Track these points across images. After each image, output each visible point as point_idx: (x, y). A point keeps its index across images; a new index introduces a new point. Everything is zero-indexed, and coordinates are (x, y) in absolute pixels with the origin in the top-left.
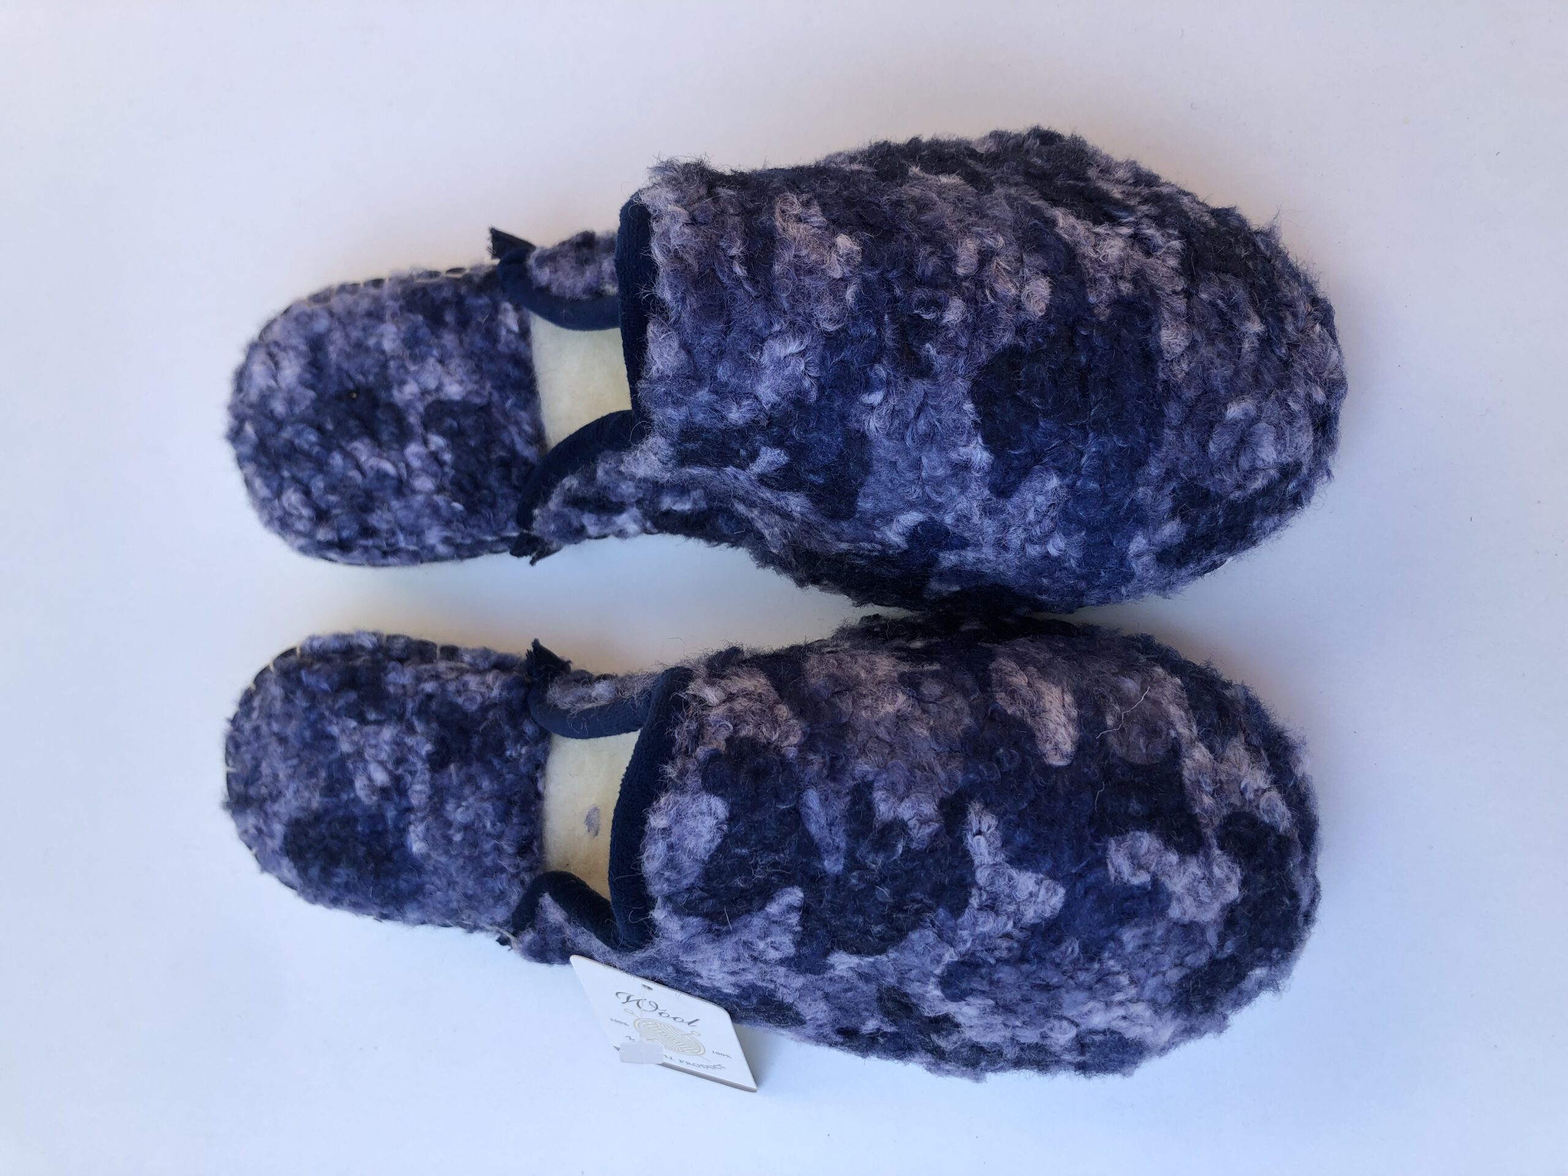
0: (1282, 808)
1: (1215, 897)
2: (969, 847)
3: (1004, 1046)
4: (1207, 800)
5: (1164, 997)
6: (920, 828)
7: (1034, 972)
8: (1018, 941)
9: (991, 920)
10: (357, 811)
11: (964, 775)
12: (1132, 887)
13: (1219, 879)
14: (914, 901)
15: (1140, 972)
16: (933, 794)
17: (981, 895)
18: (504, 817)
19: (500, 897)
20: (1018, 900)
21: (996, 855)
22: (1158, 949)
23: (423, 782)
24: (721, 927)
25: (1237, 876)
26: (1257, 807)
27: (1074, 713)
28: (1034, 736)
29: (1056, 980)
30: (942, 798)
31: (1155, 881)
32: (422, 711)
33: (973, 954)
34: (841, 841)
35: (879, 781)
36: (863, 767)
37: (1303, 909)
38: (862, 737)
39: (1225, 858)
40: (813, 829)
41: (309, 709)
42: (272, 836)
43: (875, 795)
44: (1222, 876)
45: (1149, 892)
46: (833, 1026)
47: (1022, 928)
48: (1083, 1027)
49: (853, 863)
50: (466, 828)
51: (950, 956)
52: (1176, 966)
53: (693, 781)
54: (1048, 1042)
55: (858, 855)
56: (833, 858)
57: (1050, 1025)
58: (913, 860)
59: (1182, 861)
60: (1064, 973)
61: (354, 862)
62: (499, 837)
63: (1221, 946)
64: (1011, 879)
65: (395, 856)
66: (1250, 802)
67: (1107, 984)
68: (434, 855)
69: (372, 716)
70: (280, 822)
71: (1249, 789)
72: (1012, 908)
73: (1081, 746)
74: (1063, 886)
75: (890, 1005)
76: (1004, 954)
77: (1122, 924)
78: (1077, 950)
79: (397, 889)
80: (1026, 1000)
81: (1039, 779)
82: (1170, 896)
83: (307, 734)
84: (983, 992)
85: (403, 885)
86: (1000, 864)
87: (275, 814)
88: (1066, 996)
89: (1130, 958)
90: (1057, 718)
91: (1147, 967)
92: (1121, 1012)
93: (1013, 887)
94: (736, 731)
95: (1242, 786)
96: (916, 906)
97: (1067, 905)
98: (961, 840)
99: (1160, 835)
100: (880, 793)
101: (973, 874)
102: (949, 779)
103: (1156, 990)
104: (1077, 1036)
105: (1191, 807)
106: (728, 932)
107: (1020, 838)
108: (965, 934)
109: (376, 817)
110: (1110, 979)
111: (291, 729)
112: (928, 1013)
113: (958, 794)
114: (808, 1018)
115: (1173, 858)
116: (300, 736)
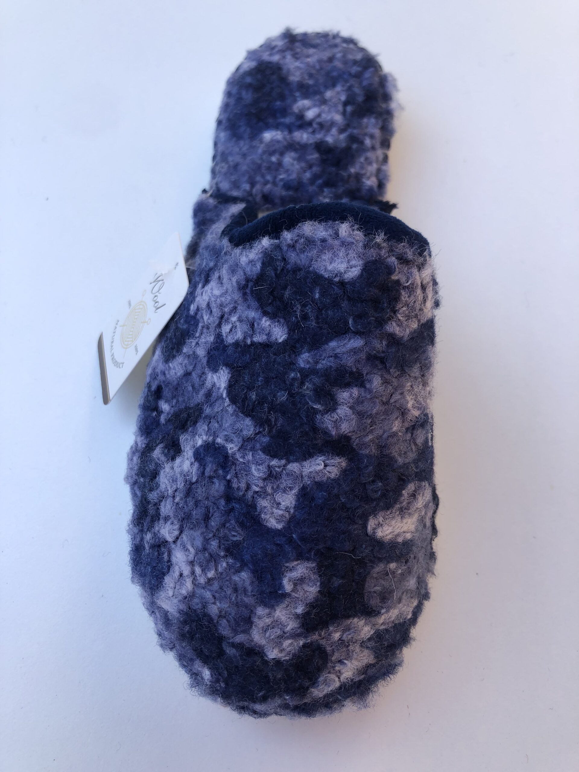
0: (327, 690)
1: (269, 640)
2: (316, 457)
3: (158, 491)
4: (337, 636)
5: (196, 603)
6: (332, 421)
7: (218, 508)
8: (244, 495)
9: (261, 474)
10: (289, 101)
11: (366, 455)
12: (281, 579)
13: (282, 644)
14: (276, 420)
15: (216, 586)
16: (354, 432)
17: (279, 467)
18: (287, 186)
19: (236, 185)
20: (275, 494)
21: (309, 477)
22: (234, 599)
23: (308, 139)
24: (249, 288)
25: (283, 657)
26: (329, 673)
27: (400, 540)
28: (388, 509)
29: (213, 524)
30: (351, 439)
31: (285, 595)
32: (353, 139)
33: (234, 464)
34: (324, 363)
35: (365, 392)
36: (376, 382)
37: (252, 705)
38: (395, 383)
39: (297, 648)
40: (333, 344)
41: (350, 74)
42: (271, 55)
43: (355, 389)
44: (284, 645)
45: (277, 592)
46: (164, 382)
47: (253, 497)
48: (173, 546)
49: (305, 374)
50: (280, 164)
51: (232, 448)
52: (220, 612)
53: (372, 253)
54: (161, 521)
55: (312, 377)
56: (310, 360)
57: (176, 522)
58: (307, 416)
59: (297, 616)
60: (218, 530)
61: (256, 102)
62: (274, 183)
63: (233, 645)
64: (291, 489)
65: (261, 124)
66: (334, 667)
67: (208, 561)
68: (262, 146)
69: (349, 109)
70: (280, 59)
71: (342, 667)
72: (269, 490)
73: (379, 544)
74: (284, 528)
75: (185, 415)
76: (235, 485)
77: (254, 572)
78: (235, 539)
79: (240, 126)
80: (197, 503)
81: (360, 511)
82: (272, 607)
83: (335, 74)
84: (203, 473)
85: (242, 129)
86: (302, 481)
87: (284, 57)
88: (198, 533)
89: (228, 578)
90: (397, 526)
91: (220, 590)
92: (186, 571)
93: (284, 491)
94: (404, 288)
95: (345, 661)
96: (273, 420)
97: (269, 531)
98: (321, 451)
99: (316, 599)
100: (357, 393)
101: (296, 461)
102: (364, 444)
103: (202, 598)
104: (167, 542)
105: (334, 623)
106: (245, 294)
107: (320, 495)
108: (250, 457)
109: (284, 112)
110: (213, 564)
111: (338, 64)
112: (183, 438)
113: (353, 450)
114: (170, 365)
115: (300, 610)
116: (334, 68)
